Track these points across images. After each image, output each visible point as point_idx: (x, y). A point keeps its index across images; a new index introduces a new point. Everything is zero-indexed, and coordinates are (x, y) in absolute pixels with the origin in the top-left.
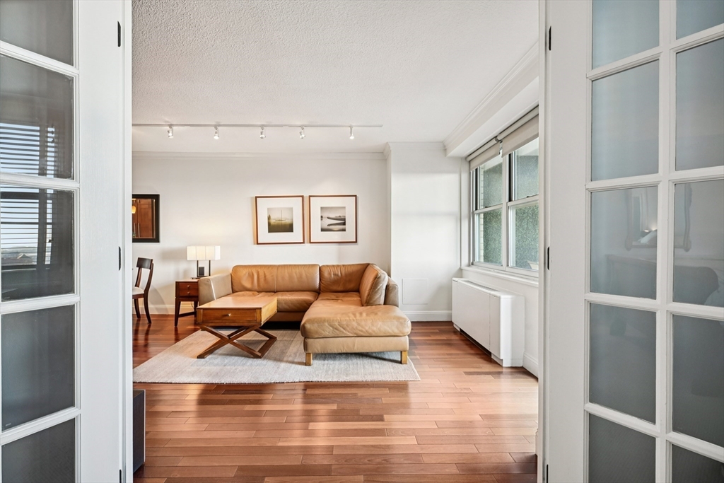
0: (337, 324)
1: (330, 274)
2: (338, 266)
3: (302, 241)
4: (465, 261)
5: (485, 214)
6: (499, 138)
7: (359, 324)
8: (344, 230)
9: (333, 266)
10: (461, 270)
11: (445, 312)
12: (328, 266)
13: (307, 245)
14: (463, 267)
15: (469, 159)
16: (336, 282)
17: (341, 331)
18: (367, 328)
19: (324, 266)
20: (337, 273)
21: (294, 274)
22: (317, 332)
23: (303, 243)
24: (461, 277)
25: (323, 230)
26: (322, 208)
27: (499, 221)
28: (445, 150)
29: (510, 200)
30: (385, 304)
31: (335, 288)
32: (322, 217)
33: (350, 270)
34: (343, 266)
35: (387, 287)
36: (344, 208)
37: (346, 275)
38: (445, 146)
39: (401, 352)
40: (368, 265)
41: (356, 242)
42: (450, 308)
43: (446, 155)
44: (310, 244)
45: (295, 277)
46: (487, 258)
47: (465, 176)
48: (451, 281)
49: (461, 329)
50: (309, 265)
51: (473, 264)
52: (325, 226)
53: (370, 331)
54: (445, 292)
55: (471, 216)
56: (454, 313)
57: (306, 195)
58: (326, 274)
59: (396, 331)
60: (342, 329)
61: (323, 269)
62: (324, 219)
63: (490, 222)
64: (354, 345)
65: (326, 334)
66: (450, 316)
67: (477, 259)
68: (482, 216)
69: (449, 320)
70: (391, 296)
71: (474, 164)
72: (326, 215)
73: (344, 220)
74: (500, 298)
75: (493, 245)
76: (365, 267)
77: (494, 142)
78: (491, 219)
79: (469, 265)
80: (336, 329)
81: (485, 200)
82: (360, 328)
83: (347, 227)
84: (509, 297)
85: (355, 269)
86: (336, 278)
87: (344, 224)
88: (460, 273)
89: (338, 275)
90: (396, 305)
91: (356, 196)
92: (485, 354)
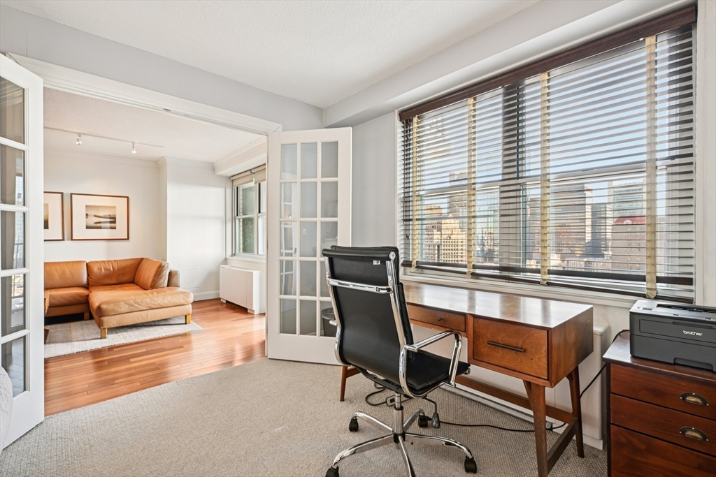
0: (132, 302)
1: (100, 269)
2: (109, 261)
3: (61, 238)
4: (229, 253)
5: (244, 220)
6: (253, 171)
7: (151, 300)
8: (115, 228)
9: (104, 262)
10: (226, 259)
11: (214, 292)
12: (96, 262)
13: (67, 243)
14: (228, 257)
15: (232, 179)
16: (109, 275)
17: (136, 307)
18: (159, 302)
19: (92, 262)
20: (108, 267)
21: (55, 272)
22: (113, 310)
23: (63, 240)
24: (226, 264)
25: (88, 227)
26: (87, 206)
27: (252, 224)
28: (214, 169)
29: (259, 212)
30: (168, 286)
31: (107, 281)
32: (87, 215)
33: (123, 264)
34: (115, 261)
35: (170, 274)
36: (115, 207)
37: (119, 269)
38: (213, 167)
39: (186, 316)
40: (142, 259)
41: (128, 239)
42: (218, 288)
43: (214, 173)
44: (71, 242)
45: (57, 274)
46: (245, 250)
47: (229, 191)
48: (219, 268)
49: (227, 301)
50: (73, 262)
51: (235, 255)
52: (92, 224)
53: (162, 304)
54: (214, 277)
55: (234, 220)
56: (221, 292)
57: (67, 191)
58: (95, 269)
59: (183, 302)
60: (137, 305)
61: (91, 265)
62: (89, 217)
63: (247, 225)
64: (147, 316)
65: (123, 310)
66: (218, 294)
67: (237, 251)
68: (241, 220)
69: (217, 297)
70: (174, 280)
71: (236, 183)
72: (92, 213)
73: (115, 218)
74: (252, 273)
75: (248, 241)
76: (140, 261)
77: (249, 173)
78: (247, 223)
79: (232, 256)
80: (132, 306)
81: (243, 209)
82: (154, 303)
83: (117, 225)
84: (258, 272)
85: (128, 263)
86: (107, 272)
87: (115, 222)
88: (225, 261)
89: (110, 270)
90: (178, 286)
91: (128, 197)
92: (244, 310)
